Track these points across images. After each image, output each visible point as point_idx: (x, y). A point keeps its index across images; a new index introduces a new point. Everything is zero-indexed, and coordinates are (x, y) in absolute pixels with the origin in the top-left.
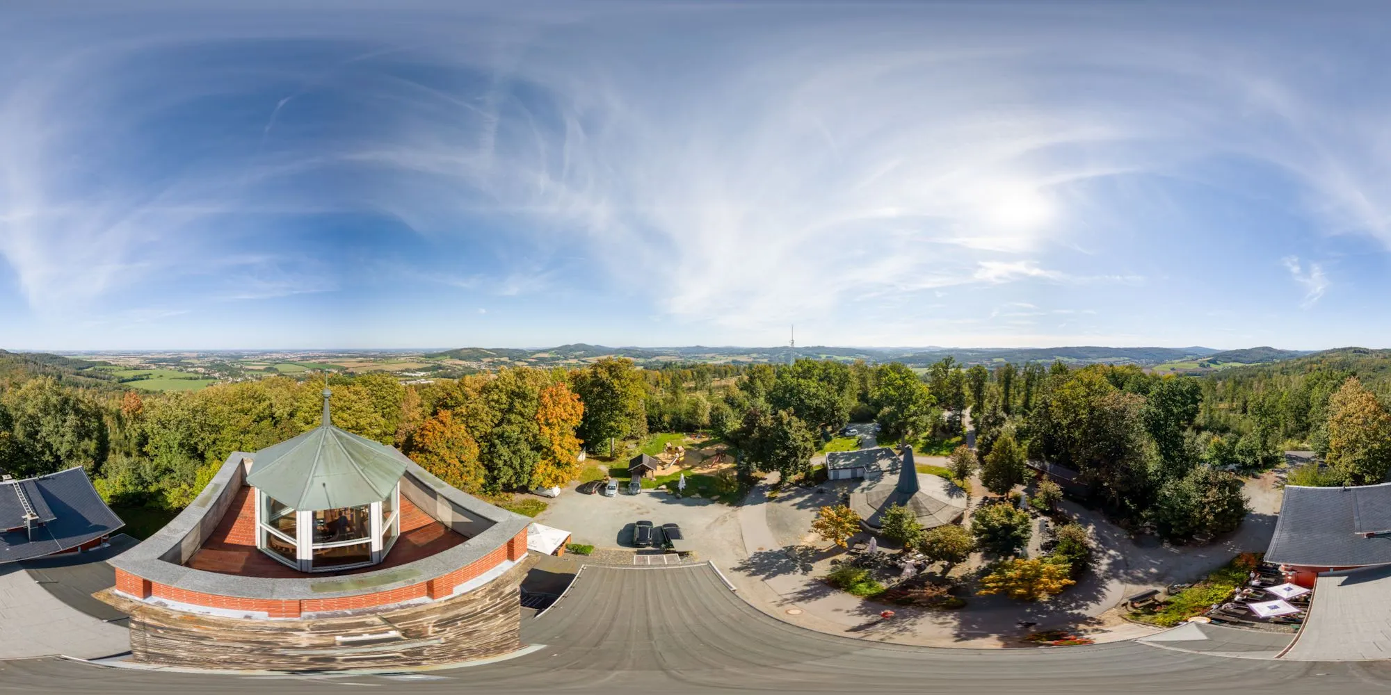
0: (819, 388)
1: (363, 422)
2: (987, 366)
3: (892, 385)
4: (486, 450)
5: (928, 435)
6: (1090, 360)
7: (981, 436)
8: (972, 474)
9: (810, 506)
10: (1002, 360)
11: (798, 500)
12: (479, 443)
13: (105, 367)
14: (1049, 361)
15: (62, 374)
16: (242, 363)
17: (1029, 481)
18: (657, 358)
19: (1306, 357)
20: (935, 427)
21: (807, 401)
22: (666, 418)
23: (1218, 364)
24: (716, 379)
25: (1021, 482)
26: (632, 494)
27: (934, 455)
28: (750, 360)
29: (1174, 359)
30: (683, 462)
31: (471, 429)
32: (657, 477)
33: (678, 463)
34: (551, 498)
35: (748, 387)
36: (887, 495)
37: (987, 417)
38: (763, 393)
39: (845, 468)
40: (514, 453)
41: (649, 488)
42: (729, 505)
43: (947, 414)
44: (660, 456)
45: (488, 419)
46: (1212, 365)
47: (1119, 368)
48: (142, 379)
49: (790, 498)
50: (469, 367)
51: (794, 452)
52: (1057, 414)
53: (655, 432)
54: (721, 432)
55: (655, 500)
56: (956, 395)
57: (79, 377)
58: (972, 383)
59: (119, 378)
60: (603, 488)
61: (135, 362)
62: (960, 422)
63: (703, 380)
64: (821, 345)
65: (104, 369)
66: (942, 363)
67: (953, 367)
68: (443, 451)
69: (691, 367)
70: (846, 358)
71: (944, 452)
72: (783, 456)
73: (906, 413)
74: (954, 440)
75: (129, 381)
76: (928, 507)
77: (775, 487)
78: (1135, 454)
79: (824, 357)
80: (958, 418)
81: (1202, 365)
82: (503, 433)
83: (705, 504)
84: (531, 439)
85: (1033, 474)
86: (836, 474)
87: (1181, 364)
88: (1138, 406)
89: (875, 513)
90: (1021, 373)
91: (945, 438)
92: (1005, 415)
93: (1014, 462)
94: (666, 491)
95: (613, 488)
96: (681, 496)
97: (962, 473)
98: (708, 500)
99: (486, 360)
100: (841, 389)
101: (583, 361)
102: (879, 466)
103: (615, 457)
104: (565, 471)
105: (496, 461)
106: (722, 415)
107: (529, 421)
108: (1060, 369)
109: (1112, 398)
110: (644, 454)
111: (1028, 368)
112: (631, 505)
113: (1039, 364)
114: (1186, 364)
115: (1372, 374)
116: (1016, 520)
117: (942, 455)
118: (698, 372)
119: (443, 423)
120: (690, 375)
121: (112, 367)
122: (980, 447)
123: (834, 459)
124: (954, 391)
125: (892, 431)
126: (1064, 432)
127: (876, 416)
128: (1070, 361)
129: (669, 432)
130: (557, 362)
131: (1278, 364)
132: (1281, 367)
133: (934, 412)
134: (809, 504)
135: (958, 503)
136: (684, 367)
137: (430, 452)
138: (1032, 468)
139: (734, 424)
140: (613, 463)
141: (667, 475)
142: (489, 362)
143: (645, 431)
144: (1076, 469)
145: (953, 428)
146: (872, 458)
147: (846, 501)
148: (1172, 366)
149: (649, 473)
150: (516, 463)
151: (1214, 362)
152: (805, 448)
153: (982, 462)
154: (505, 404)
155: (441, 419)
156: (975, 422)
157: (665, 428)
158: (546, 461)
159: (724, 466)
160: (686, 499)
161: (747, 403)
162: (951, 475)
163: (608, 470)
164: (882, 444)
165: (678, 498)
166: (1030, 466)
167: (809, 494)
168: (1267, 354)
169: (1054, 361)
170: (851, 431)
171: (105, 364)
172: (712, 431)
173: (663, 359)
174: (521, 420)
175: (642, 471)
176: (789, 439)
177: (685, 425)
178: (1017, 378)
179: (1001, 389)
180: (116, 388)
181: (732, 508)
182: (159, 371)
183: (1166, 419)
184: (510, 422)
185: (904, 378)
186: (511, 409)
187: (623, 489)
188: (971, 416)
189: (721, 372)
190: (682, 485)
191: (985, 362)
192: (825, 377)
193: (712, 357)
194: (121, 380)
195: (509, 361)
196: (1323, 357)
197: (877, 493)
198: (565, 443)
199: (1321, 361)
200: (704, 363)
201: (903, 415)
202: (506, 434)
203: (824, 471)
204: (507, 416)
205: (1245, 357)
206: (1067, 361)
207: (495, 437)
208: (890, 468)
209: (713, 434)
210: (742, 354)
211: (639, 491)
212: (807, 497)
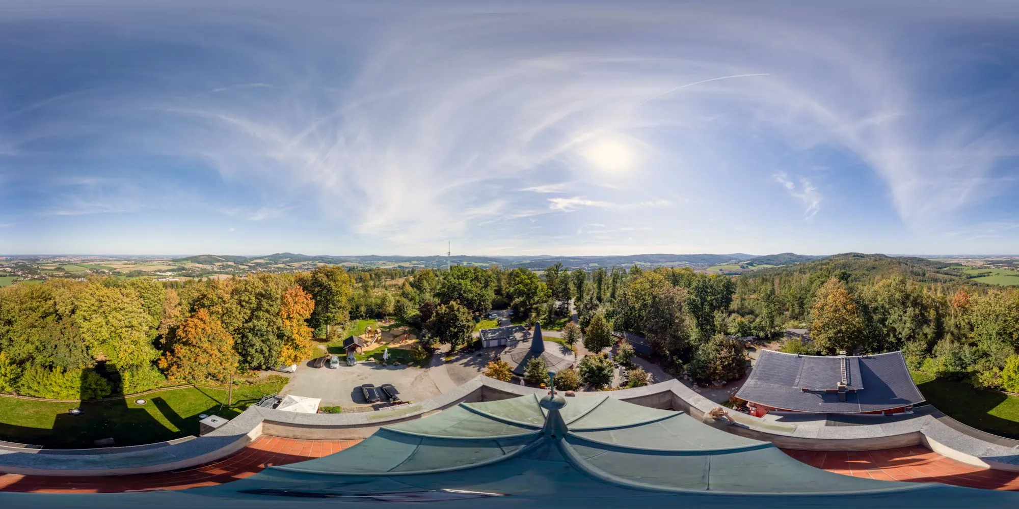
0: (473, 286)
1: (135, 323)
2: (585, 269)
3: (522, 283)
4: (239, 341)
5: (545, 317)
6: (660, 264)
7: (581, 317)
8: (577, 341)
9: (472, 365)
10: (596, 265)
11: (465, 361)
12: (232, 335)
13: (958, 267)
14: (630, 265)
15: (926, 272)
16: (38, 264)
17: (614, 344)
18: (343, 264)
19: (819, 260)
20: (550, 312)
21: (465, 295)
22: (363, 309)
23: (754, 266)
24: (388, 279)
25: (609, 345)
26: (350, 366)
27: (549, 330)
28: (412, 266)
29: (722, 263)
30: (381, 340)
31: (226, 325)
32: (364, 352)
33: (377, 341)
34: (290, 373)
35: (417, 285)
36: (525, 354)
37: (586, 304)
38: (428, 290)
39: (493, 339)
40: (263, 341)
41: (361, 360)
42: (421, 368)
43: (558, 304)
44: (363, 336)
45: (240, 317)
46: (750, 267)
47: (678, 270)
48: (985, 276)
49: (457, 360)
50: (205, 269)
51: (462, 329)
52: (632, 300)
53: (355, 319)
54: (403, 317)
55: (368, 368)
56: (564, 290)
57: (938, 274)
58: (576, 281)
59: (967, 275)
60: (328, 363)
61: (979, 263)
62: (567, 308)
63: (379, 281)
64: (463, 255)
65: (956, 269)
66: (554, 267)
67: (562, 270)
68: (206, 345)
69: (369, 271)
70: (481, 264)
71: (556, 328)
72: (454, 332)
73: (532, 301)
74: (563, 320)
75: (975, 277)
76: (551, 361)
77: (448, 354)
78: (679, 326)
79: (465, 263)
80: (566, 306)
81: (742, 267)
82: (254, 327)
83: (404, 368)
84: (275, 330)
85: (616, 339)
86: (488, 344)
87: (728, 266)
88: (682, 294)
89: (518, 366)
90: (609, 274)
91: (557, 319)
92: (598, 303)
93: (604, 332)
94: (374, 361)
95: (336, 362)
96: (386, 364)
97: (571, 340)
98: (406, 365)
99: (217, 264)
100: (486, 286)
101: (289, 266)
102: (515, 337)
103: (330, 339)
104: (301, 353)
105: (249, 349)
106: (404, 306)
107: (275, 316)
108: (637, 271)
109: (666, 290)
110: (353, 336)
111: (614, 271)
112: (353, 373)
113: (622, 268)
114: (731, 266)
115: (866, 272)
116: (605, 364)
117: (555, 330)
118: (376, 275)
119: (203, 321)
120: (369, 276)
121: (962, 267)
122: (582, 324)
123: (485, 333)
124: (563, 287)
125: (521, 314)
126: (636, 312)
127: (510, 305)
128: (645, 264)
129: (364, 319)
130: (270, 266)
131: (798, 265)
132: (799, 268)
133: (550, 301)
134: (472, 363)
135: (569, 358)
136: (363, 271)
137: (194, 346)
138: (615, 336)
139: (412, 311)
140: (328, 343)
141: (371, 350)
142: (220, 265)
143: (348, 318)
144: (643, 336)
145: (562, 313)
146: (509, 332)
147: (497, 360)
148: (720, 268)
149: (358, 350)
150: (266, 350)
151: (751, 264)
152: (469, 327)
153: (584, 332)
154: (254, 304)
155: (200, 317)
156: (577, 308)
157: (362, 316)
158: (287, 346)
159: (410, 342)
160: (391, 366)
161: (417, 297)
162: (564, 341)
163: (326, 348)
164: (514, 323)
165: (384, 366)
166: (614, 336)
167: (470, 356)
168: (790, 259)
169: (633, 265)
170: (493, 315)
171: (957, 264)
172: (395, 318)
173: (347, 264)
174: (268, 316)
175: (353, 349)
176: (458, 320)
177: (376, 314)
178: (607, 277)
179: (595, 286)
180: (965, 283)
181: (424, 369)
182: (997, 270)
183: (702, 304)
184: (258, 318)
185: (531, 278)
186: (259, 308)
187: (342, 362)
188: (575, 304)
189: (391, 275)
190: (386, 356)
191: (583, 266)
192: (475, 278)
193: (384, 263)
194: (969, 276)
195: (235, 265)
196: (831, 260)
197: (518, 354)
198: (302, 333)
199: (829, 263)
200: (378, 267)
201: (529, 303)
202: (257, 328)
203: (479, 341)
204: (256, 313)
205: (774, 260)
206: (643, 265)
207: (247, 330)
208: (522, 338)
209: (396, 320)
210: (406, 261)
211: (355, 363)
212: (469, 359)
